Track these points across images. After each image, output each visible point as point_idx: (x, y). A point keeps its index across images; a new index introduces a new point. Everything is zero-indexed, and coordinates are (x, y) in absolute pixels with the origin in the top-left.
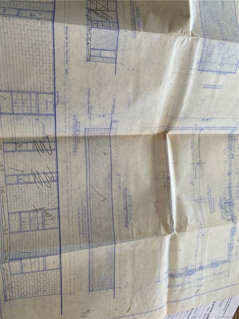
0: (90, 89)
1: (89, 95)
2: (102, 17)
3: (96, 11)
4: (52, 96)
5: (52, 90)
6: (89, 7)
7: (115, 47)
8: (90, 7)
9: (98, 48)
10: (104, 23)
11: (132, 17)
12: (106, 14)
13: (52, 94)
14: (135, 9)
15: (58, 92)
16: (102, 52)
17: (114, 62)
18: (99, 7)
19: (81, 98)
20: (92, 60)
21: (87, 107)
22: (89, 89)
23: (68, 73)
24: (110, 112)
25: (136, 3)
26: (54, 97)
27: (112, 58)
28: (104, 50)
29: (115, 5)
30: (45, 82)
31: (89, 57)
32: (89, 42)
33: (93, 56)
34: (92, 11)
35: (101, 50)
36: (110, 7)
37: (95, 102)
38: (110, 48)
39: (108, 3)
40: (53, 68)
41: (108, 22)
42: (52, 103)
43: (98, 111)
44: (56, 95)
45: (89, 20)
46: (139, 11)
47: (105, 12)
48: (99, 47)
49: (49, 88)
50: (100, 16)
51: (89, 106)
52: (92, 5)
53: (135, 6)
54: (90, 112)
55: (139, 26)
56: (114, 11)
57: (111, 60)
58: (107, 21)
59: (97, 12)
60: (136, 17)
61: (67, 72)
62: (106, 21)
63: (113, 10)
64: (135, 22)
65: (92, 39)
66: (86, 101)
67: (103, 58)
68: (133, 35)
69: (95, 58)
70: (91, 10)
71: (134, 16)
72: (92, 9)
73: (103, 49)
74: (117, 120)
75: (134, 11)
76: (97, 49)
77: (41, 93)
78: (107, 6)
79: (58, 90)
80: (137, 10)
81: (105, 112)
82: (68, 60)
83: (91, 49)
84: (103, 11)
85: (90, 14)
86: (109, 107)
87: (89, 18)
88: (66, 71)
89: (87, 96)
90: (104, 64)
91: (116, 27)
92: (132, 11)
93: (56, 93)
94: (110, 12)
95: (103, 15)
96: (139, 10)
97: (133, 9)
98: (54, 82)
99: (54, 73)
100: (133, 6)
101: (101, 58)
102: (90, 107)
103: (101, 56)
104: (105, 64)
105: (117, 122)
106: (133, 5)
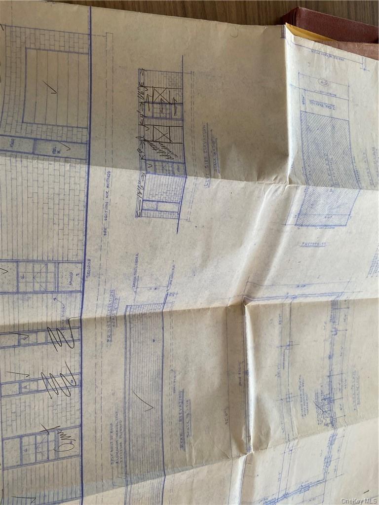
0: (139, 255)
1: (137, 262)
2: (161, 154)
3: (152, 143)
4: (80, 266)
5: (81, 257)
6: (142, 135)
7: (179, 198)
8: (144, 136)
9: (154, 199)
10: (164, 164)
11: (206, 155)
12: (167, 148)
13: (80, 263)
14: (210, 141)
15: (89, 260)
16: (160, 204)
17: (176, 218)
18: (157, 135)
19: (125, 267)
20: (143, 215)
21: (132, 278)
22: (137, 255)
23: (107, 233)
24: (165, 283)
25: (211, 131)
26: (83, 267)
27: (173, 212)
28: (163, 202)
29: (180, 133)
30: (71, 247)
31: (140, 211)
32: (142, 191)
33: (145, 210)
34: (146, 143)
35: (158, 201)
36: (173, 137)
37: (145, 271)
38: (172, 199)
39: (171, 130)
40: (85, 226)
41: (171, 162)
42: (80, 275)
43: (149, 283)
44: (87, 264)
45: (142, 159)
46: (215, 145)
47: (165, 145)
48: (157, 198)
49: (77, 255)
50: (158, 151)
51: (135, 278)
52: (146, 132)
53: (210, 137)
54: (136, 284)
55: (215, 170)
56: (180, 143)
57: (172, 215)
58: (169, 160)
59: (155, 144)
60: (211, 154)
61: (105, 232)
62: (167, 160)
63: (178, 142)
64: (209, 163)
65: (146, 188)
66: (132, 271)
67: (160, 212)
68: (207, 183)
69: (149, 212)
70: (145, 140)
71: (208, 153)
72: (146, 139)
73: (161, 200)
75: (208, 144)
76: (153, 201)
77: (63, 263)
78: (168, 134)
79: (89, 258)
80: (213, 142)
81: (158, 284)
82: (108, 216)
83: (143, 200)
84: (163, 143)
85: (143, 147)
86: (165, 277)
87: (142, 154)
88: (103, 230)
89: (133, 265)
90: (161, 220)
91: (183, 172)
92: (205, 145)
93: (87, 261)
94: (173, 144)
95: (163, 150)
96: (216, 142)
97: (208, 141)
98: (84, 247)
99: (84, 234)
100: (208, 136)
101: (157, 212)
102: (137, 278)
103: (158, 210)
104: (164, 220)
105: (175, 296)
106: (207, 134)
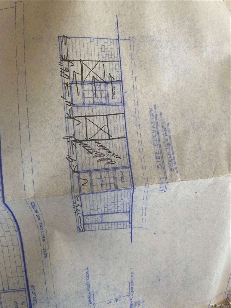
0: (89, 269)
1: (88, 277)
2: (99, 158)
3: (86, 142)
4: (24, 294)
5: (23, 284)
6: (71, 132)
7: (128, 207)
8: (74, 135)
9: (96, 213)
10: (103, 174)
11: (157, 148)
12: (105, 148)
13: (23, 290)
14: (160, 129)
15: (33, 286)
16: (104, 216)
17: (128, 227)
18: (92, 130)
19: (76, 284)
20: (87, 229)
21: (86, 295)
22: (87, 269)
23: (48, 255)
24: (126, 291)
25: (161, 114)
26: (27, 295)
27: (123, 222)
28: (108, 214)
29: (121, 123)
30: (10, 275)
31: (82, 226)
32: (80, 209)
33: (88, 224)
34: (78, 144)
35: (102, 214)
36: (113, 130)
37: (99, 284)
38: (119, 209)
39: (109, 121)
40: (21, 251)
41: (112, 169)
42: (26, 304)
43: (106, 296)
44: (31, 292)
45: (74, 172)
46: (168, 133)
47: (103, 143)
48: (100, 211)
49: (18, 283)
50: (94, 154)
51: (89, 293)
52: (77, 128)
53: (160, 123)
54: (92, 301)
55: (171, 170)
56: (121, 138)
57: (122, 225)
58: (110, 166)
59: (89, 143)
60: (164, 147)
61: (45, 253)
62: (106, 166)
63: (120, 136)
64: (163, 160)
65: (84, 205)
66: (85, 287)
67: (107, 224)
68: (162, 189)
69: (93, 225)
70: (76, 141)
71: (160, 145)
72: (77, 138)
73: (106, 213)
74: (141, 300)
75: (158, 133)
76: (96, 215)
77: (4, 292)
78: (106, 127)
79: (33, 284)
80: (165, 130)
81: (118, 294)
82: (45, 236)
83: (83, 216)
84: (100, 142)
85: (75, 153)
86: (124, 285)
87: (74, 163)
88: (43, 252)
89: (84, 280)
90: (110, 231)
91: (128, 183)
92: (154, 134)
93: (30, 289)
94: (114, 140)
95: (101, 151)
96: (168, 128)
97: (157, 129)
98: (24, 273)
99: (22, 259)
100: (157, 122)
101: (103, 225)
102: (91, 293)
103: (104, 222)
104: (113, 231)
105: (141, 304)
106: (156, 119)
